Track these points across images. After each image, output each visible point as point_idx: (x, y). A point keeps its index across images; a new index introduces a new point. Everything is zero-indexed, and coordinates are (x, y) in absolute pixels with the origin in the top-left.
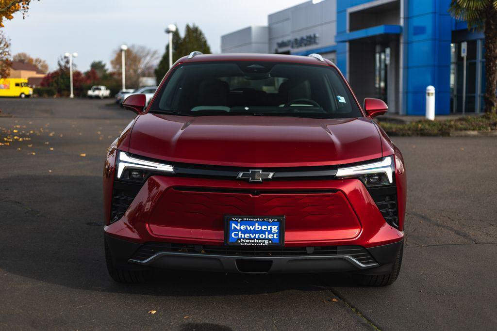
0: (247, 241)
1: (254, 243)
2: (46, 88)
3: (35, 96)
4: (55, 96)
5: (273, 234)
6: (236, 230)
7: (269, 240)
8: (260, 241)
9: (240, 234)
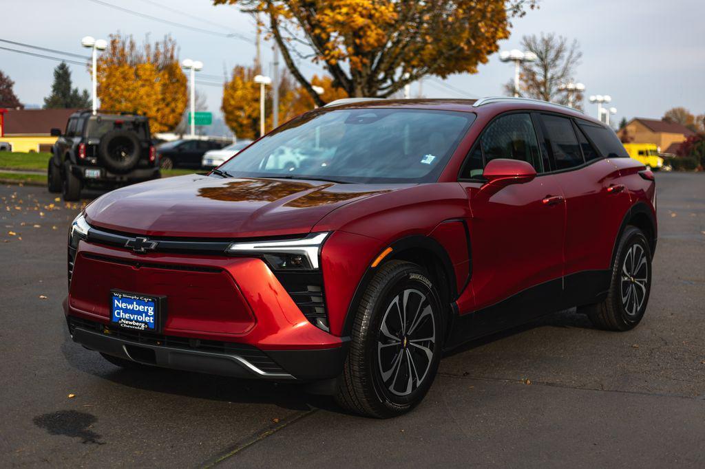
0: (127, 322)
1: (132, 325)
2: (684, 157)
3: (668, 168)
4: (697, 170)
5: (150, 316)
6: (118, 308)
7: (146, 323)
8: (137, 324)
9: (121, 314)
